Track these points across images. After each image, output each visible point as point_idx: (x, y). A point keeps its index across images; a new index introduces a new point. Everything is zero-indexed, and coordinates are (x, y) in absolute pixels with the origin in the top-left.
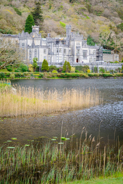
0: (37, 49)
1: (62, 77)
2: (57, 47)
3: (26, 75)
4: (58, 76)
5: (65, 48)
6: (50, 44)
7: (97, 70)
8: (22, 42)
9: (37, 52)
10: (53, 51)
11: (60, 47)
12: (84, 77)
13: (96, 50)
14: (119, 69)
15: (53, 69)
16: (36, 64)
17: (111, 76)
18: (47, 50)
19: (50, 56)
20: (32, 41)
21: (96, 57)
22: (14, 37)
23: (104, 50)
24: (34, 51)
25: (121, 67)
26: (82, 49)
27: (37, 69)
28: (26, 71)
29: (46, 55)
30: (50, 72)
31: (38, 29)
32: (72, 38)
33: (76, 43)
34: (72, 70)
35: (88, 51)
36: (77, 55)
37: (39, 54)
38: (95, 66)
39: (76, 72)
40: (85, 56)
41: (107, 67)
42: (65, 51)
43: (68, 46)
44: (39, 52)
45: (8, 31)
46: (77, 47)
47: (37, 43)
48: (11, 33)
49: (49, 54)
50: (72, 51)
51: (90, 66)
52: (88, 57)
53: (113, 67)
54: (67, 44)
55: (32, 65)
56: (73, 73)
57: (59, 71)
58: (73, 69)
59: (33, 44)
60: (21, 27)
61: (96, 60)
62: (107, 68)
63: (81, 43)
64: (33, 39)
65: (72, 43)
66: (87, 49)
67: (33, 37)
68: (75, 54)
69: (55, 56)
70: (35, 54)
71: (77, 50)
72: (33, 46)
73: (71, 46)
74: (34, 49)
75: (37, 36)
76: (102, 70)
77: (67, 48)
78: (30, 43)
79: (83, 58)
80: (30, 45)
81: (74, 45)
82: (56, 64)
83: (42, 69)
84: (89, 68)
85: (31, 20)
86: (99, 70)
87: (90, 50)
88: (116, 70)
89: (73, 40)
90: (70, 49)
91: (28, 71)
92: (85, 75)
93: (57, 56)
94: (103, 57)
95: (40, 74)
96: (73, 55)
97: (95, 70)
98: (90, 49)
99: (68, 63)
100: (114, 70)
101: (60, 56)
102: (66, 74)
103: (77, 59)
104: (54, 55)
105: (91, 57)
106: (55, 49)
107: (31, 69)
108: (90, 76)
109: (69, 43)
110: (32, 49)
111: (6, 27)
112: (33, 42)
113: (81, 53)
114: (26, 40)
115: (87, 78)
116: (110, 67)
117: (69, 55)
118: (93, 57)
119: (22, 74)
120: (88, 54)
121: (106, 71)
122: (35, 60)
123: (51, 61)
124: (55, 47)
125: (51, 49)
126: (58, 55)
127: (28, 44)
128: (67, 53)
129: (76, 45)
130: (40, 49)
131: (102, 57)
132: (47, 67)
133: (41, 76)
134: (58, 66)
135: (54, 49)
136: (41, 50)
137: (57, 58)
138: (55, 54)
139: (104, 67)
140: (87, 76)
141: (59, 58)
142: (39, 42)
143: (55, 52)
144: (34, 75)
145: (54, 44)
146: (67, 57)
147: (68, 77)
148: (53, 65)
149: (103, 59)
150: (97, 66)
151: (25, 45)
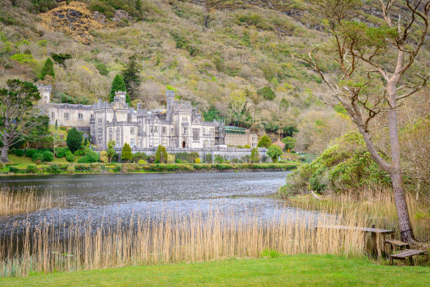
0: (120, 128)
1: (152, 169)
2: (151, 125)
3: (94, 168)
4: (145, 169)
5: (165, 126)
6: (141, 120)
7: (211, 159)
8: (98, 116)
10: (144, 130)
11: (155, 125)
12: (186, 170)
13: (214, 127)
14: (247, 157)
15: (139, 157)
16: (112, 150)
17: (230, 168)
18: (136, 129)
19: (140, 137)
20: (113, 114)
21: (214, 139)
22: (87, 109)
23: (228, 128)
24: (115, 130)
25: (250, 154)
26: (191, 127)
27: (114, 158)
28: (95, 161)
29: (135, 136)
30: (134, 163)
31: (124, 96)
32: (176, 110)
33: (181, 117)
34: (168, 160)
35: (201, 129)
36: (183, 137)
37: (122, 135)
38: (207, 153)
39: (176, 162)
40: (196, 137)
41: (228, 154)
42: (164, 130)
43: (170, 123)
44: (122, 132)
45: (81, 100)
46: (183, 124)
47: (122, 117)
48: (86, 103)
49: (139, 135)
50: (175, 130)
51: (200, 153)
52: (201, 140)
53: (238, 154)
54: (168, 119)
55: (105, 152)
56: (170, 164)
57: (149, 160)
58: (171, 158)
59: (115, 119)
60: (103, 93)
61: (213, 143)
62: (228, 156)
63: (189, 118)
64: (115, 111)
65: (175, 117)
66: (200, 127)
67: (115, 108)
68: (180, 135)
69: (148, 138)
70: (118, 135)
71: (183, 129)
72: (115, 122)
73: (174, 123)
74: (115, 127)
75: (121, 108)
76: (219, 159)
77: (167, 126)
78: (110, 117)
79: (192, 140)
80: (110, 121)
81: (179, 121)
82: (146, 149)
83: (122, 157)
84: (198, 156)
85: (120, 83)
86: (214, 158)
87: (204, 129)
88: (243, 158)
89: (177, 113)
90: (172, 126)
91: (98, 161)
92: (188, 166)
93: (151, 137)
94: (226, 138)
95: (117, 166)
96: (177, 136)
97: (208, 158)
98: (204, 127)
99: (164, 149)
100: (239, 159)
101: (155, 137)
102: (158, 166)
103: (184, 143)
104: (146, 136)
105: (206, 139)
106: (148, 128)
107: (104, 158)
108: (197, 168)
109: (171, 117)
110: (113, 127)
111: (79, 93)
112: (115, 116)
113: (190, 133)
114: (104, 114)
115: (191, 171)
116: (233, 154)
117: (171, 135)
118: (208, 139)
119: (87, 165)
120: (201, 135)
121: (226, 160)
122: (112, 145)
123: (142, 145)
124: (148, 125)
125: (141, 127)
126: (153, 136)
127: (107, 119)
128: (168, 132)
129: (181, 121)
130: (124, 127)
131: (224, 139)
132: (130, 154)
133: (118, 169)
134: (149, 153)
135: (146, 127)
136: (127, 129)
137: (151, 141)
138: (148, 134)
139: (222, 154)
140: (192, 168)
142: (126, 116)
143: (148, 131)
144: (106, 167)
145: (146, 120)
146: (168, 139)
147: (161, 169)
148: (141, 152)
149: (226, 142)
150: (210, 153)
151: (103, 121)
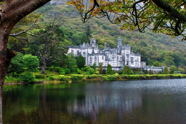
0: (97, 56)
2: (113, 55)
6: (107, 52)
8: (83, 51)
9: (97, 59)
10: (109, 58)
11: (115, 55)
13: (139, 57)
18: (105, 57)
21: (139, 63)
22: (76, 48)
24: (94, 58)
26: (130, 56)
29: (104, 61)
32: (123, 47)
33: (126, 51)
36: (127, 61)
43: (120, 54)
46: (127, 55)
49: (106, 60)
50: (123, 58)
52: (134, 63)
59: (93, 52)
63: (129, 52)
64: (93, 48)
65: (123, 52)
66: (133, 56)
69: (111, 61)
70: (95, 60)
71: (127, 57)
72: (93, 54)
73: (122, 54)
74: (94, 56)
77: (119, 56)
79: (131, 63)
81: (125, 53)
85: (85, 37)
89: (124, 49)
90: (121, 56)
91: (95, 74)
93: (113, 61)
95: (108, 77)
96: (125, 61)
98: (135, 57)
101: (115, 61)
102: (129, 76)
103: (127, 64)
105: (136, 63)
106: (111, 56)
109: (120, 51)
110: (92, 56)
112: (93, 50)
113: (130, 59)
114: (87, 50)
117: (121, 61)
120: (134, 60)
122: (101, 65)
124: (111, 55)
125: (108, 55)
126: (114, 60)
127: (89, 52)
128: (119, 59)
130: (99, 56)
134: (117, 69)
137: (113, 63)
138: (111, 60)
140: (145, 77)
141: (115, 63)
143: (111, 58)
145: (110, 52)
146: (119, 62)
150: (146, 69)
151: (86, 53)
